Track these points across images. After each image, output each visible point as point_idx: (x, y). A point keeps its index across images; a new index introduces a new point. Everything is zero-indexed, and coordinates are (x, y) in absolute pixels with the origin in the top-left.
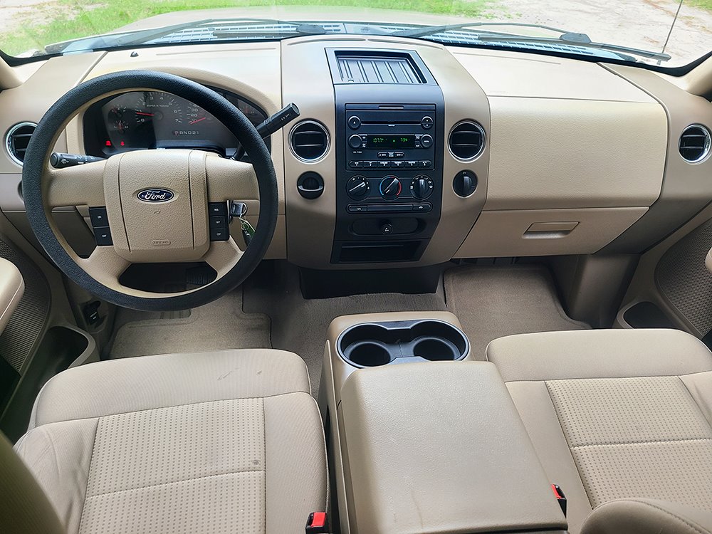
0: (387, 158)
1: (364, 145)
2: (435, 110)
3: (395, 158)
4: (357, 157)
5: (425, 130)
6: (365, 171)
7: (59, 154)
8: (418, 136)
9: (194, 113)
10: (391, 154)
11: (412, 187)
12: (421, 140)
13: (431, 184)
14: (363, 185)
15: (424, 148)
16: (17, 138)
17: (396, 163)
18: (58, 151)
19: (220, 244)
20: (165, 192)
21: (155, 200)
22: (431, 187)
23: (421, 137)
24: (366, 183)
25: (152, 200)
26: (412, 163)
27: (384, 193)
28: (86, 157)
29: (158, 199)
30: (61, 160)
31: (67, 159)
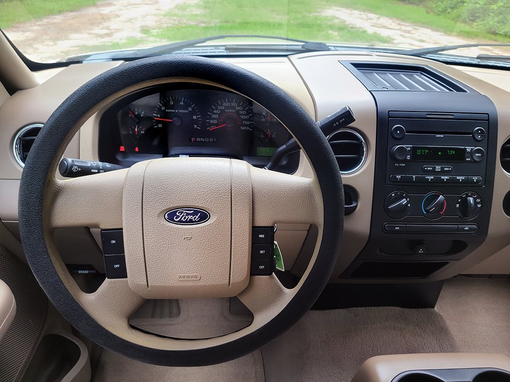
0: (433, 172)
1: (408, 157)
2: (488, 120)
3: (443, 172)
4: (400, 170)
5: (477, 142)
6: (406, 187)
7: (70, 160)
8: (469, 149)
9: (214, 119)
10: (438, 168)
11: (458, 205)
12: (472, 153)
13: (479, 203)
14: (404, 201)
15: (475, 162)
16: (26, 141)
17: (442, 177)
18: (69, 157)
19: (262, 280)
20: (199, 212)
21: (186, 222)
22: (479, 206)
23: (472, 149)
24: (407, 199)
25: (183, 222)
26: (460, 178)
27: (427, 211)
28: (101, 164)
29: (191, 221)
30: (72, 167)
31: (79, 167)
